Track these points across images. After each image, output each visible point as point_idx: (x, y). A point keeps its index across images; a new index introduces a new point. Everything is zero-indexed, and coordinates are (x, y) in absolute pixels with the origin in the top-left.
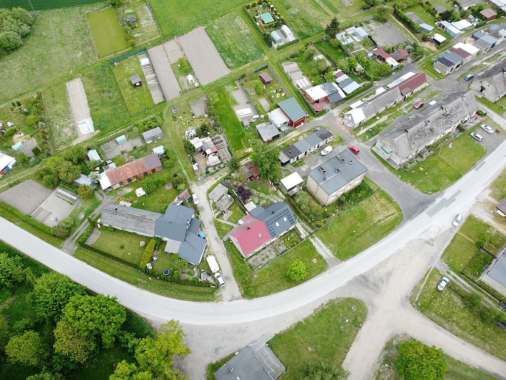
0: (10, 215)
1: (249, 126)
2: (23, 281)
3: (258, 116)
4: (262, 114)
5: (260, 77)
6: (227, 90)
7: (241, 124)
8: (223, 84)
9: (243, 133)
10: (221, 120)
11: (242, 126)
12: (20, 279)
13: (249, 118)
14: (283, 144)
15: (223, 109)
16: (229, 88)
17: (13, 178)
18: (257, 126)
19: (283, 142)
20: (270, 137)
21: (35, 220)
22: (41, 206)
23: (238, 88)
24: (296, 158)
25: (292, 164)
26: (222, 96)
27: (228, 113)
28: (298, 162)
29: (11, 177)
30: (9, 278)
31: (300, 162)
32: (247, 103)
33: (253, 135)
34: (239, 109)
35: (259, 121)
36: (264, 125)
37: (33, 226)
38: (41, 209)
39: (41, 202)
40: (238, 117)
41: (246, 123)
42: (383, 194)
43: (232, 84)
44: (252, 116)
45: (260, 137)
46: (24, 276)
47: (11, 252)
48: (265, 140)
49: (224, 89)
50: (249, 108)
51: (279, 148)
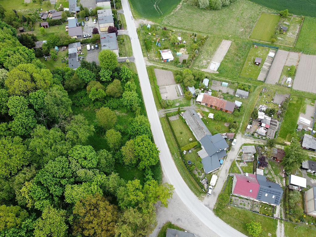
0: (152, 80)
2: (134, 111)
3: (311, 129)
4: (315, 130)
6: (305, 101)
8: (306, 96)
9: (293, 132)
10: (286, 114)
11: (295, 127)
12: (134, 109)
13: (305, 126)
14: (312, 157)
16: (307, 101)
17: (166, 66)
18: (305, 135)
20: (308, 147)
21: (159, 90)
22: (166, 86)
23: (313, 105)
25: (308, 172)
26: (299, 102)
27: (294, 114)
28: (313, 174)
29: (166, 65)
30: (131, 105)
31: (314, 176)
32: (312, 117)
33: (298, 137)
34: (304, 117)
35: (310, 133)
36: (311, 137)
37: (156, 92)
38: (165, 88)
39: (167, 85)
40: (298, 121)
41: (300, 128)
43: (312, 101)
44: (308, 127)
45: (302, 141)
46: (136, 110)
47: (140, 96)
48: (304, 145)
49: (304, 99)
50: (310, 121)
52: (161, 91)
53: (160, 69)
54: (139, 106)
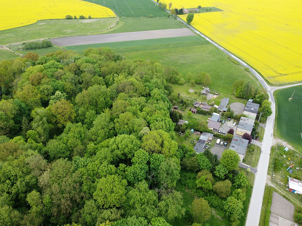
0: (266, 202)
17: (290, 196)
21: (269, 217)
22: (280, 217)
30: (231, 213)
37: (265, 217)
46: (234, 221)
52: (272, 219)
53: (281, 195)
54: (239, 219)
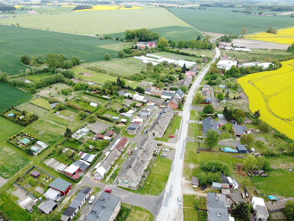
1: (33, 209)
3: (37, 200)
4: (39, 197)
5: (31, 175)
6: (8, 193)
7: (25, 211)
8: (3, 191)
9: (30, 216)
11: (27, 212)
15: (8, 207)
16: (9, 192)
18: (38, 207)
19: (61, 208)
20: (50, 209)
23: (16, 188)
24: (74, 214)
25: (73, 219)
26: (5, 199)
27: (13, 208)
31: (77, 215)
34: (21, 201)
35: (39, 202)
36: (43, 203)
40: (22, 207)
41: (30, 208)
42: (136, 208)
43: (11, 188)
44: (33, 202)
45: (43, 212)
50: (29, 198)
51: (60, 213)
